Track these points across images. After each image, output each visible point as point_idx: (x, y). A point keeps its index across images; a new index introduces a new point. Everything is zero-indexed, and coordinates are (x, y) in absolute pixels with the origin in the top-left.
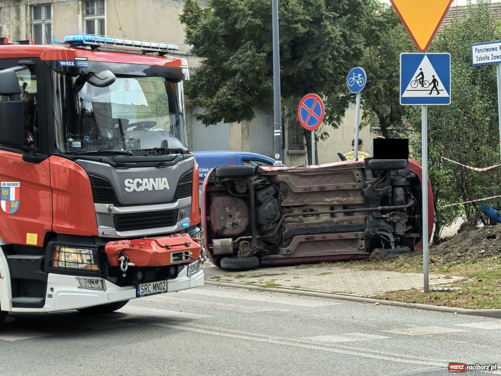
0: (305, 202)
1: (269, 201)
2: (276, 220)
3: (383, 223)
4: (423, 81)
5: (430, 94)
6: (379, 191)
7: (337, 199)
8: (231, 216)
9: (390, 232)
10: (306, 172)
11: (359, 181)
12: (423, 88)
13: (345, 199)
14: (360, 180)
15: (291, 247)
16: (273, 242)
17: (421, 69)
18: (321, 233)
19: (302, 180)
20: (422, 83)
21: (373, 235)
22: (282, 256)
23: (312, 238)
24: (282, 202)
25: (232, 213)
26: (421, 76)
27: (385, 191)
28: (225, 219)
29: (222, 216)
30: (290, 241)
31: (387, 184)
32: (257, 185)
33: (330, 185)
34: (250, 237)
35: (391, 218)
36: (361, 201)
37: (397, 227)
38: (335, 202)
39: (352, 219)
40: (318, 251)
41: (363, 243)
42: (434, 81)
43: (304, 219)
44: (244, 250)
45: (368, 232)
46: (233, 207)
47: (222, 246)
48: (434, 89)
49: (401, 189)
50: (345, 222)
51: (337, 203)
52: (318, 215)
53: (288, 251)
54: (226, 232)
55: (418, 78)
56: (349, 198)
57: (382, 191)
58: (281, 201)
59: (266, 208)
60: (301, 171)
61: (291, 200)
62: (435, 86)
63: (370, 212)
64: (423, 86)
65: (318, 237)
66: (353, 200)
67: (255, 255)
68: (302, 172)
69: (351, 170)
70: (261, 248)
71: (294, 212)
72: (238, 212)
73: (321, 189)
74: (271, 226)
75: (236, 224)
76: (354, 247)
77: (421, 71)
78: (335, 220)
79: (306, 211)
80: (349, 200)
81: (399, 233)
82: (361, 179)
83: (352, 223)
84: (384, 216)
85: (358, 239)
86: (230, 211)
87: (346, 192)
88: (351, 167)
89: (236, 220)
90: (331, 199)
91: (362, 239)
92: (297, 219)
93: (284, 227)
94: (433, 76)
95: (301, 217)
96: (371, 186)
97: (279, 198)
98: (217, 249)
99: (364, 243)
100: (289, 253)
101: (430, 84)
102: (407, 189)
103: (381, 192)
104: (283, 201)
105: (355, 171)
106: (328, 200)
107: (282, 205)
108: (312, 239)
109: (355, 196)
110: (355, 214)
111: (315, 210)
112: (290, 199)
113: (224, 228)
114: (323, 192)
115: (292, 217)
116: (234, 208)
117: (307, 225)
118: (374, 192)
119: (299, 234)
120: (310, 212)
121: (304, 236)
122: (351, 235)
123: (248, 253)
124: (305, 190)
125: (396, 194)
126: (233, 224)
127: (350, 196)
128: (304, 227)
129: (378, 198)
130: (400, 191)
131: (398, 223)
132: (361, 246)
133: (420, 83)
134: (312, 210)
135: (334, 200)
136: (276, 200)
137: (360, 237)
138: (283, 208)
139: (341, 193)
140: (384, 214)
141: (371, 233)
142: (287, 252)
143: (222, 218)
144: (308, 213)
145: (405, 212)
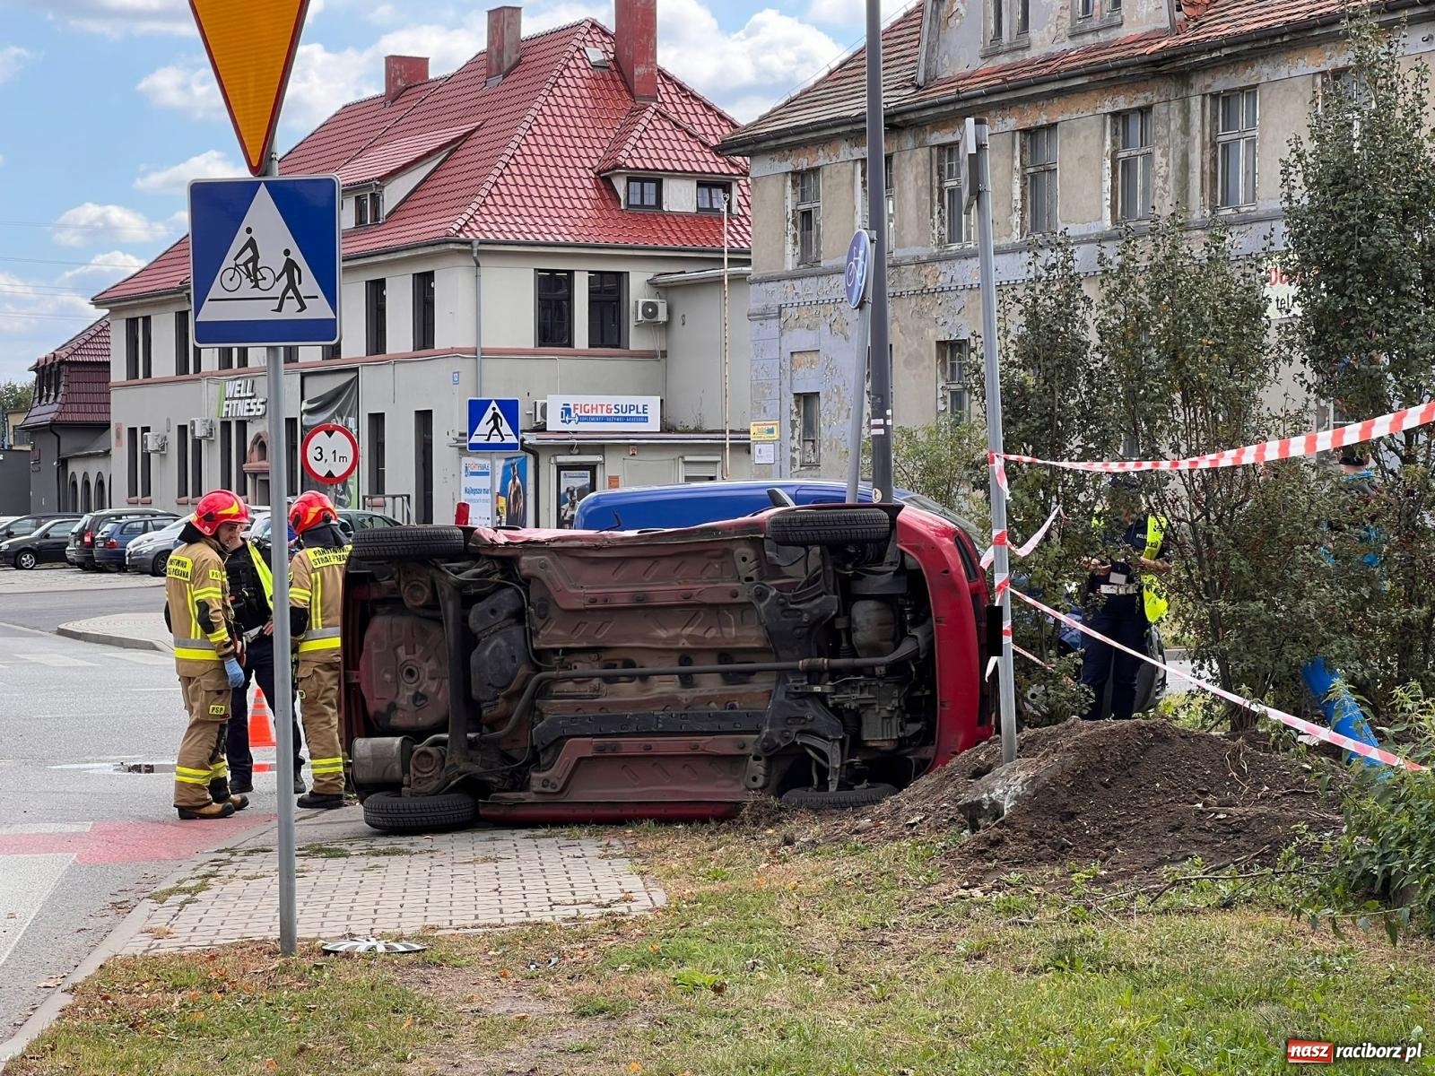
0: (599, 637)
1: (495, 632)
2: (514, 686)
3: (811, 711)
4: (256, 269)
5: (279, 310)
6: (798, 610)
7: (688, 630)
8: (410, 673)
9: (834, 740)
10: (598, 548)
11: (749, 579)
12: (257, 293)
13: (712, 633)
14: (750, 575)
15: (556, 773)
16: (514, 754)
17: (249, 230)
18: (638, 734)
19: (591, 573)
20: (254, 276)
21: (783, 745)
22: (533, 796)
23: (615, 748)
24: (536, 637)
25: (414, 663)
26: (249, 253)
27: (816, 611)
28: (396, 681)
29: (386, 672)
30: (556, 755)
31: (823, 589)
32: (462, 586)
33: (664, 589)
34: (446, 736)
35: (838, 698)
36: (759, 638)
37: (864, 726)
38: (684, 641)
39: (735, 695)
40: (635, 787)
41: (759, 768)
42: (290, 266)
43: (605, 687)
44: (419, 775)
45: (769, 739)
46: (417, 647)
47: (375, 758)
48: (291, 293)
49: (871, 605)
50: (713, 705)
51: (688, 645)
52: (644, 678)
53: (546, 782)
54: (398, 720)
55: (241, 261)
56: (726, 630)
57: (809, 611)
58: (533, 634)
59: (487, 653)
60: (585, 543)
61: (560, 632)
62: (291, 285)
63: (782, 674)
64: (257, 286)
65: (631, 745)
66: (736, 637)
67: (453, 790)
68: (588, 548)
69: (727, 545)
70: (476, 769)
71: (575, 667)
72: (430, 662)
73: (639, 601)
74: (502, 706)
75: (424, 697)
76: (737, 781)
77: (249, 236)
78: (686, 695)
79: (615, 666)
80: (726, 636)
81: (874, 744)
82: (753, 574)
83: (733, 707)
84: (817, 689)
85: (745, 757)
86: (408, 657)
87: (715, 610)
88: (724, 534)
89: (425, 685)
90: (672, 632)
91: (757, 758)
92: (585, 689)
93: (540, 710)
94: (287, 252)
95: (596, 682)
96: (776, 595)
97: (527, 625)
98: (362, 765)
99: (762, 770)
100: (549, 789)
101: (278, 279)
102: (903, 607)
103: (805, 615)
104: (538, 633)
105: (737, 548)
106: (662, 634)
107: (535, 646)
108: (614, 750)
109: (741, 623)
110: (755, 678)
111: (638, 665)
112: (554, 627)
113: (393, 707)
114: (643, 608)
115: (571, 683)
116: (419, 650)
117: (602, 707)
118: (786, 614)
119: (578, 733)
120: (624, 667)
121: (589, 739)
122: (725, 745)
123: (434, 784)
124: (594, 601)
125: (854, 620)
126: (418, 697)
127: (729, 626)
128: (592, 713)
129: (798, 631)
130: (865, 615)
131: (870, 713)
132: (755, 779)
133: (249, 276)
134: (629, 664)
135: (683, 634)
136: (516, 632)
137: (750, 750)
138: (540, 654)
139: (702, 614)
140: (817, 684)
141: (777, 741)
142: (543, 786)
143: (388, 677)
144: (619, 671)
145: (881, 678)
